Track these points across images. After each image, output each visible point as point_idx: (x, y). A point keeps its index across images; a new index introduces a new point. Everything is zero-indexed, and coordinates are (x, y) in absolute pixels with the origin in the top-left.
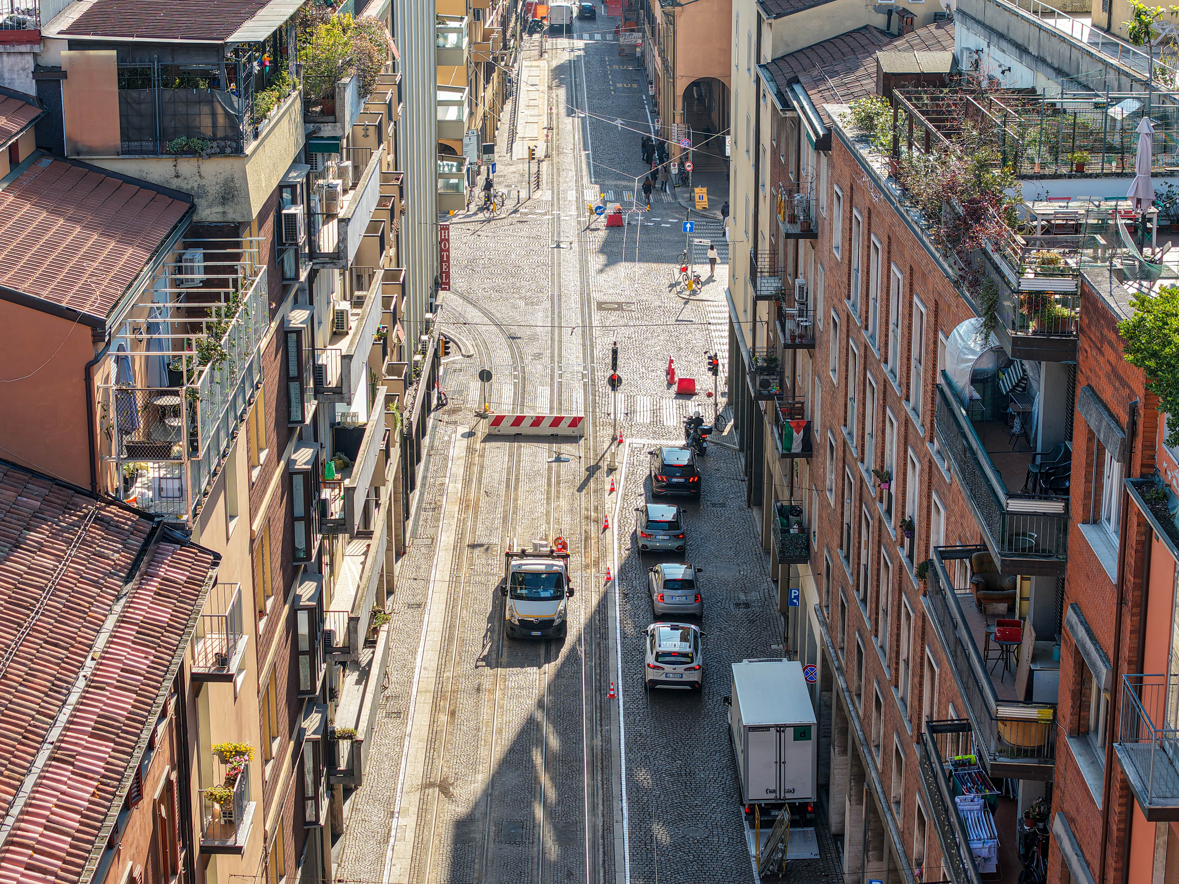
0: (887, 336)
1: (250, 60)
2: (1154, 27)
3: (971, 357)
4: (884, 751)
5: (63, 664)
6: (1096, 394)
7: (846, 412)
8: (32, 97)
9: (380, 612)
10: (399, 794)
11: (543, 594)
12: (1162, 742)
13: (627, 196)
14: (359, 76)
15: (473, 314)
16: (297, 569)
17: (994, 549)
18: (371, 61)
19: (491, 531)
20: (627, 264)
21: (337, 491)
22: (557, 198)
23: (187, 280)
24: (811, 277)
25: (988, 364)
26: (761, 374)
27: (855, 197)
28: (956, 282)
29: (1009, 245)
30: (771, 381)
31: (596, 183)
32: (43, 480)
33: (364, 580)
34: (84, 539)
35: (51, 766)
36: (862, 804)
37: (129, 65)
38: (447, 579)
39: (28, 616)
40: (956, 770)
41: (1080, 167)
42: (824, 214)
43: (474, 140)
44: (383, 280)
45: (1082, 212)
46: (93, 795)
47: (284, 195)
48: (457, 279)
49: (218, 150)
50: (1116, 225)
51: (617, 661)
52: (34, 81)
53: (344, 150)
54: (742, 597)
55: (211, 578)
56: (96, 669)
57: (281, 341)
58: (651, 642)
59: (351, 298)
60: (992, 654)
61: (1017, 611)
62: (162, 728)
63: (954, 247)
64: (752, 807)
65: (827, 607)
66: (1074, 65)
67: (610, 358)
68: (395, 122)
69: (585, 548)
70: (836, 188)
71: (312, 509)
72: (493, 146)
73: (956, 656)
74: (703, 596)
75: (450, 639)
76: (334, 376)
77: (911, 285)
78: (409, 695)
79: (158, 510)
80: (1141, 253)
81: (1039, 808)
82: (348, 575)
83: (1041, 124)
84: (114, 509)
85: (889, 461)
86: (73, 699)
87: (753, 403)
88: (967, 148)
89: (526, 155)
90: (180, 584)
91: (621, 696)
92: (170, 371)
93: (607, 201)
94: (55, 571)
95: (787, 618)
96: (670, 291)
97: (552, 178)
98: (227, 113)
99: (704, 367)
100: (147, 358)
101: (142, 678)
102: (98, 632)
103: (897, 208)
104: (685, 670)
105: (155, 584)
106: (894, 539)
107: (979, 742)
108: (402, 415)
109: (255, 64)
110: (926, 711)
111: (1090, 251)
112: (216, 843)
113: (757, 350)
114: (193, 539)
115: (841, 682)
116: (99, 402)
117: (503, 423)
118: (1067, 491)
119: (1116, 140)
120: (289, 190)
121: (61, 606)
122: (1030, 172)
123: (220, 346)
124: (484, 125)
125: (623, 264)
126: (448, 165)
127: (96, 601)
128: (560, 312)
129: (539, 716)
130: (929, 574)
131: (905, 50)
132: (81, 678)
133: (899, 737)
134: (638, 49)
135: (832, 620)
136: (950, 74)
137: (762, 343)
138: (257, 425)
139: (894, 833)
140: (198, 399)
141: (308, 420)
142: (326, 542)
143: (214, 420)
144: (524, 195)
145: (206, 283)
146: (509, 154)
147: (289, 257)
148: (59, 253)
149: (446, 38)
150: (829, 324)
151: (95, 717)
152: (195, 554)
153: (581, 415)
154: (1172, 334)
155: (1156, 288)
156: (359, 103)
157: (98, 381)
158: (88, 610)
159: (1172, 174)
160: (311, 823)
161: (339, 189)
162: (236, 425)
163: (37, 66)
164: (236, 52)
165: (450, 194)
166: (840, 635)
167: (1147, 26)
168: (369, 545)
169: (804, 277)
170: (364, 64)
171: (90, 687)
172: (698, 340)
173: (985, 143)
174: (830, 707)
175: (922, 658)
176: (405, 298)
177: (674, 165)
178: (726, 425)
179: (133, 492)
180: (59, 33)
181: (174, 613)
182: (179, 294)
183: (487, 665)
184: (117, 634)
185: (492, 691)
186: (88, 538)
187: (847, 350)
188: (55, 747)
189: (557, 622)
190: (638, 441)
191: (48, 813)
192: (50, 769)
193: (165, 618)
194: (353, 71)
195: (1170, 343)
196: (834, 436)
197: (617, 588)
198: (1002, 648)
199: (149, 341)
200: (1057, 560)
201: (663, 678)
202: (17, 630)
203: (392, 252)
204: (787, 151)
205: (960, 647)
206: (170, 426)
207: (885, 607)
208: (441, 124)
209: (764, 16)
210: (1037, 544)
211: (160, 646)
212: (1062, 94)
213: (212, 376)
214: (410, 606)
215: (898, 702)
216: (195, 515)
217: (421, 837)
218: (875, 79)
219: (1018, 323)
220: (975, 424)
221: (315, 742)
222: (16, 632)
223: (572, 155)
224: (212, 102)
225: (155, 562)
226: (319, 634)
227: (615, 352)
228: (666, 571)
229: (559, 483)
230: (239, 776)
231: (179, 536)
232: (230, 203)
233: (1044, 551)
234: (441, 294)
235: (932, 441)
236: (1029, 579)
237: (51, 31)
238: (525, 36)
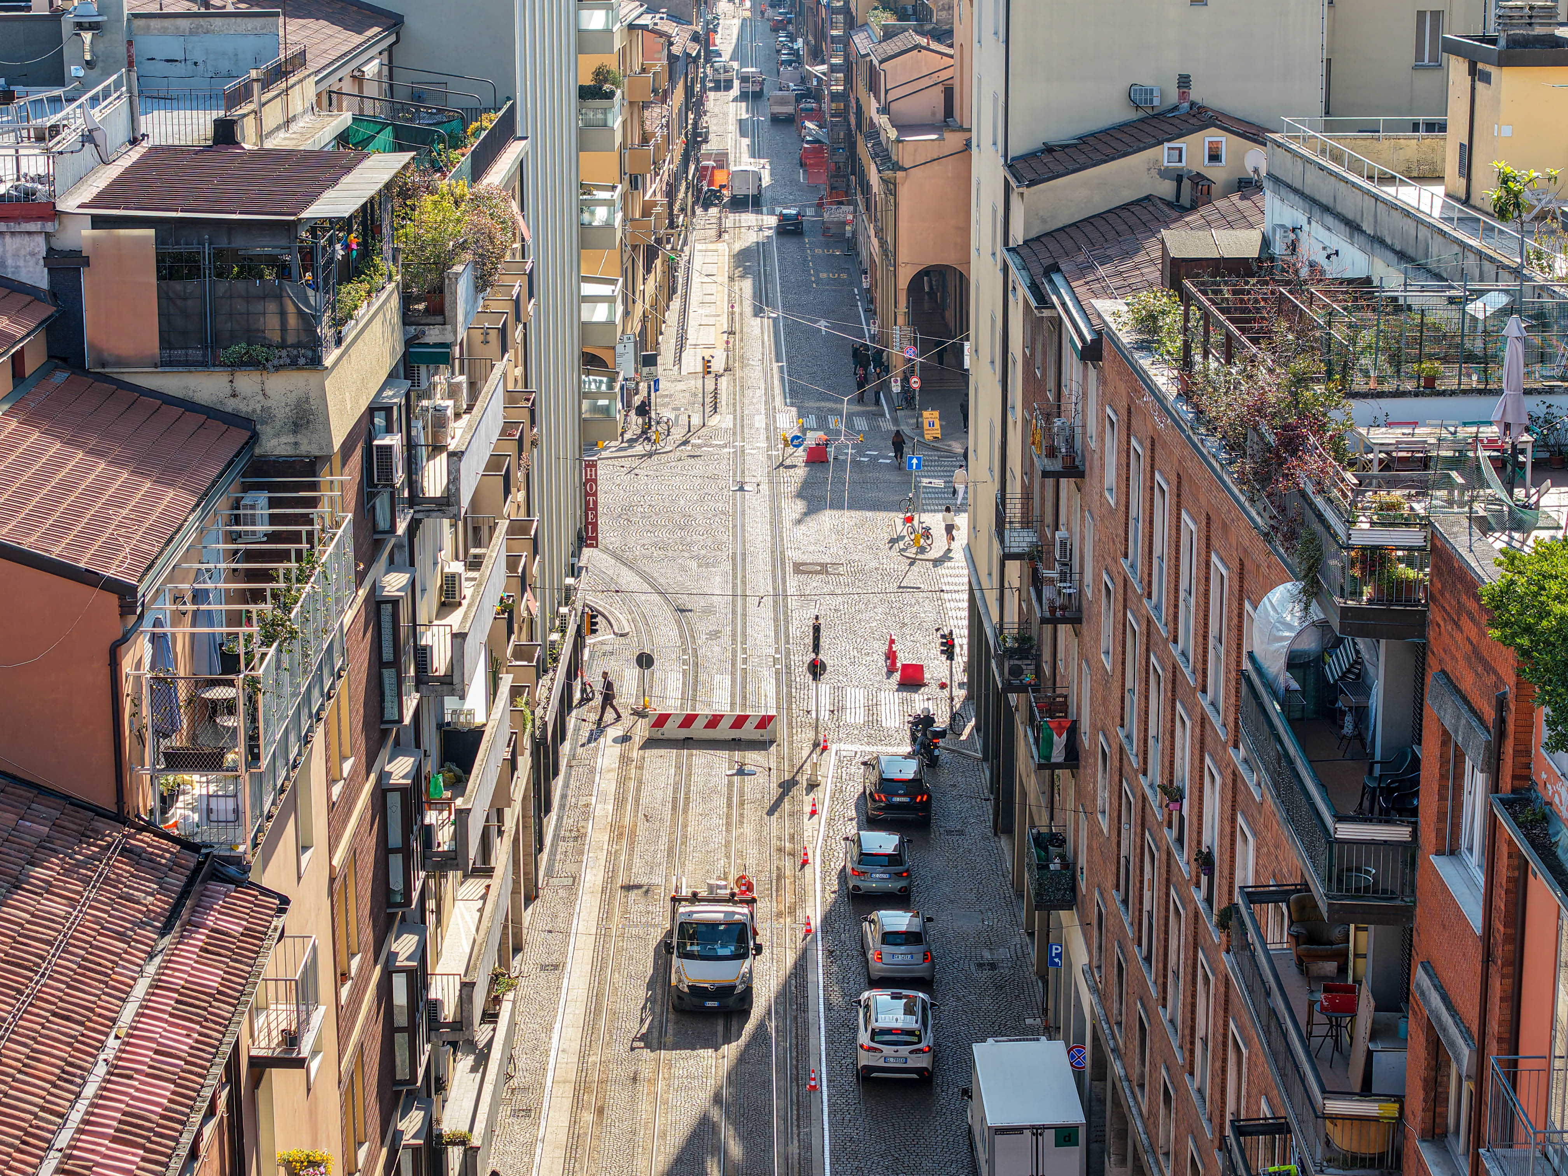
0: (1176, 606)
1: (331, 242)
2: (1526, 197)
3: (1287, 634)
4: (1176, 1160)
5: (76, 1044)
6: (1452, 683)
7: (1123, 709)
8: (44, 291)
9: (503, 975)
11: (721, 952)
12: (1544, 1147)
13: (833, 422)
14: (476, 263)
15: (628, 579)
16: (391, 917)
17: (1318, 890)
18: (492, 242)
19: (652, 868)
20: (833, 512)
21: (446, 814)
22: (741, 425)
23: (246, 532)
24: (1076, 529)
25: (1310, 644)
26: (1011, 658)
27: (1133, 422)
28: (1266, 535)
29: (1335, 485)
30: (1024, 667)
31: (792, 404)
32: (52, 799)
33: (482, 932)
34: (107, 877)
37: (171, 249)
38: (594, 931)
39: (31, 980)
41: (1430, 382)
42: (1093, 445)
43: (631, 347)
44: (507, 533)
45: (1433, 441)
47: (376, 420)
48: (607, 532)
49: (288, 361)
50: (1478, 458)
51: (819, 1042)
52: (46, 270)
53: (457, 361)
54: (987, 955)
55: (276, 929)
56: (120, 1050)
57: (372, 615)
58: (865, 1015)
59: (466, 557)
60: (1318, 1031)
61: (1350, 973)
62: (209, 1130)
63: (1263, 488)
65: (1099, 967)
66: (1421, 246)
67: (811, 637)
68: (525, 324)
69: (777, 891)
70: (1109, 411)
71: (412, 838)
72: (655, 356)
73: (1270, 1033)
74: (934, 954)
75: (597, 1012)
76: (442, 661)
77: (1208, 538)
78: (542, 1086)
79: (206, 838)
80: (1511, 495)
82: (461, 926)
83: (1378, 325)
84: (147, 837)
85: (1180, 773)
86: (90, 1090)
87: (1001, 697)
88: (1280, 357)
89: (700, 368)
90: (235, 938)
91: (825, 1088)
92: (223, 654)
93: (807, 429)
94: (67, 919)
95: (1046, 983)
96: (890, 548)
97: (735, 399)
98: (300, 312)
99: (936, 648)
100: (193, 635)
101: (183, 1063)
102: (124, 1000)
103: (1189, 437)
104: (911, 1052)
105: (200, 937)
106: (1187, 877)
107: (1301, 1148)
108: (533, 713)
109: (338, 247)
110: (1231, 1106)
111: (1443, 493)
113: (1005, 626)
114: (252, 877)
115: (1117, 1068)
116: (128, 695)
117: (669, 723)
118: (1414, 812)
119: (1477, 346)
120: (383, 413)
121: (75, 967)
122: (1364, 388)
123: (290, 620)
124: (644, 328)
125: (828, 512)
126: (595, 381)
127: (122, 959)
128: (744, 577)
129: (716, 1114)
130: (1233, 923)
131: (1200, 228)
132: (100, 1062)
133: (1195, 1141)
134: (848, 228)
135: (1106, 985)
136: (1259, 260)
137: (1012, 616)
138: (339, 726)
140: (260, 690)
141: (407, 720)
142: (432, 882)
143: (282, 718)
144: (696, 420)
145: (272, 537)
146: (677, 367)
147: (382, 504)
148: (77, 497)
149: (592, 213)
150: (1100, 591)
151: (119, 1115)
152: (255, 897)
153: (772, 712)
154: (1550, 602)
155: (1530, 542)
156: (475, 300)
157: (127, 667)
158: (110, 972)
159: (1551, 391)
161: (450, 412)
162: (311, 726)
163: (50, 250)
164: (313, 231)
165: (597, 420)
166: (1116, 1006)
167: (1516, 196)
168: (488, 887)
169: (1067, 529)
170: (482, 247)
171: (112, 1074)
172: (928, 613)
173: (1303, 350)
174: (1103, 1102)
175: (1225, 1036)
176: (538, 558)
177: (896, 381)
178: (965, 726)
179: (173, 816)
180: (79, 207)
181: (226, 976)
182: (236, 552)
183: (646, 1047)
184: (150, 1004)
185: (653, 1082)
186: (113, 876)
187: (1124, 625)
188: (64, 1156)
189: (740, 988)
190: (848, 748)
193: (214, 982)
194: (468, 256)
195: (1548, 614)
196: (1107, 739)
197: (820, 943)
198: (1331, 1022)
199: (195, 613)
200: (1403, 903)
201: (881, 1063)
202: (15, 998)
203: (521, 496)
204: (1044, 362)
205: (1274, 1019)
206: (224, 727)
207: (1175, 968)
208: (586, 328)
209: (1013, 183)
210: (1376, 882)
211: (206, 1020)
212: (1405, 285)
213: (278, 661)
214: (544, 968)
215: (1194, 1095)
216: (255, 845)
218: (1160, 266)
219: (1348, 589)
220: (1292, 723)
221: (416, 1150)
222: (14, 1002)
223: (760, 368)
224: (281, 297)
225: (202, 907)
226: (421, 1004)
227: (817, 629)
228: (885, 921)
229: (742, 803)
231: (233, 872)
232: (304, 431)
233: (1385, 891)
234: (586, 552)
235: (1236, 747)
236: (1366, 929)
237: (68, 204)
238: (699, 211)
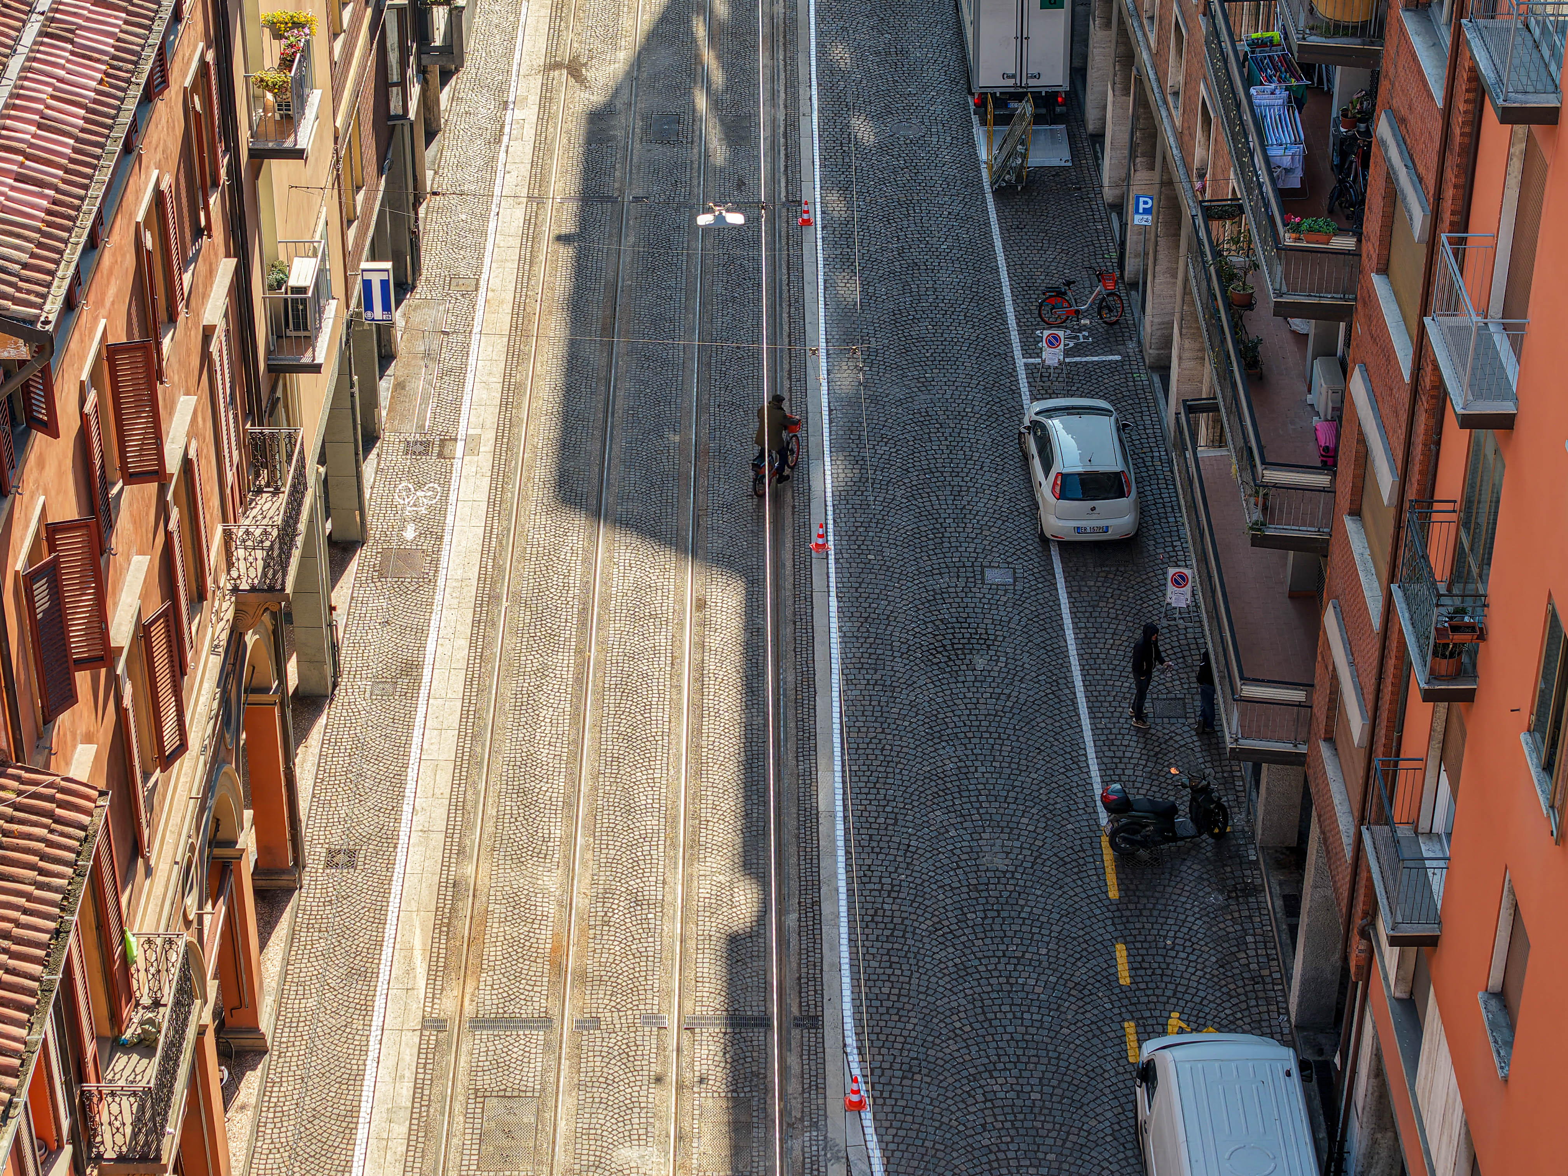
4: (1160, 22)
10: (514, 78)
12: (1526, 18)
35: (42, 44)
36: (1128, 94)
40: (1253, 52)
46: (101, 82)
64: (983, 97)
81: (1361, 104)
107: (1284, 16)
112: (270, 145)
133: (1180, 6)
139: (1169, 134)
160: (397, 117)
188: (47, 19)
191: (42, 107)
192: (42, 48)
217: (544, 135)
221: (401, 9)
230: (298, 55)
